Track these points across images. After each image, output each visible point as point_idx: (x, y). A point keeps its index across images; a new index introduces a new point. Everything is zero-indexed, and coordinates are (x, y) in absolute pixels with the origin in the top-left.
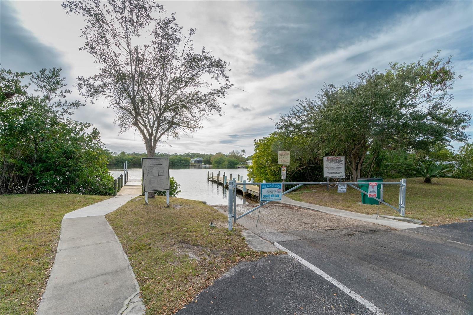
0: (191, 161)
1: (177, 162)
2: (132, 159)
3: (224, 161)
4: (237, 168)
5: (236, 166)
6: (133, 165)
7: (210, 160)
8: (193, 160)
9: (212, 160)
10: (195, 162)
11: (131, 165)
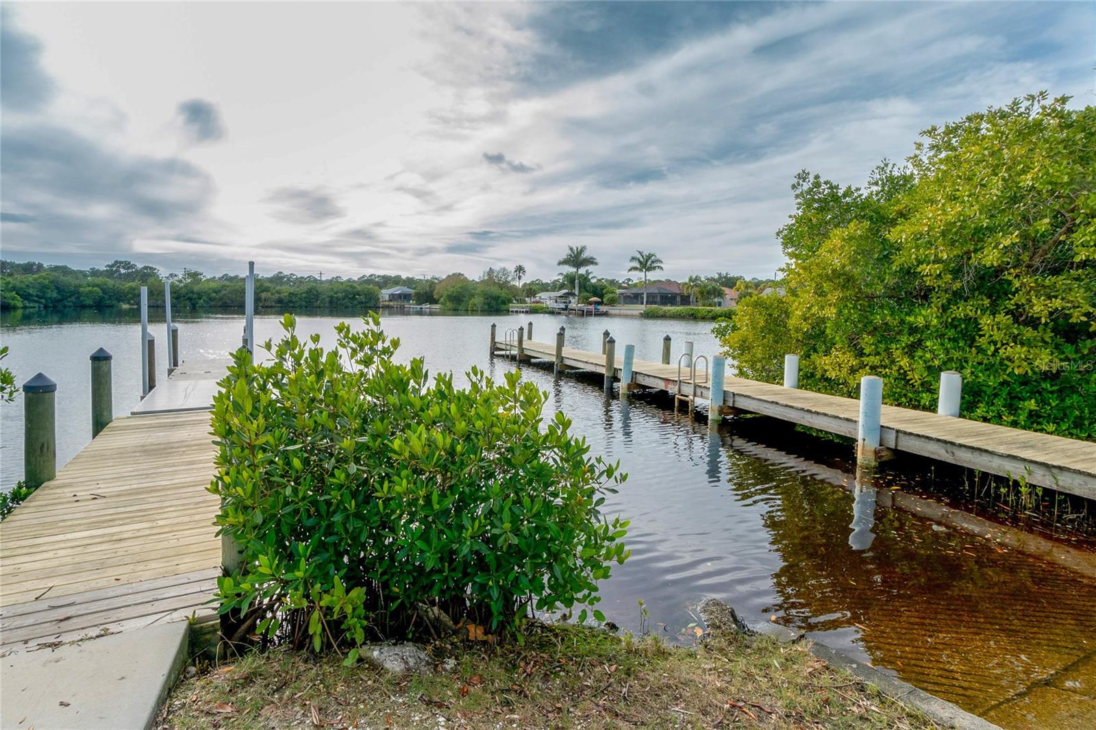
0: (380, 296)
1: (344, 299)
2: (220, 291)
3: (473, 296)
4: (507, 312)
5: (503, 307)
6: (221, 306)
7: (432, 292)
8: (385, 294)
9: (438, 293)
10: (393, 297)
11: (215, 306)
